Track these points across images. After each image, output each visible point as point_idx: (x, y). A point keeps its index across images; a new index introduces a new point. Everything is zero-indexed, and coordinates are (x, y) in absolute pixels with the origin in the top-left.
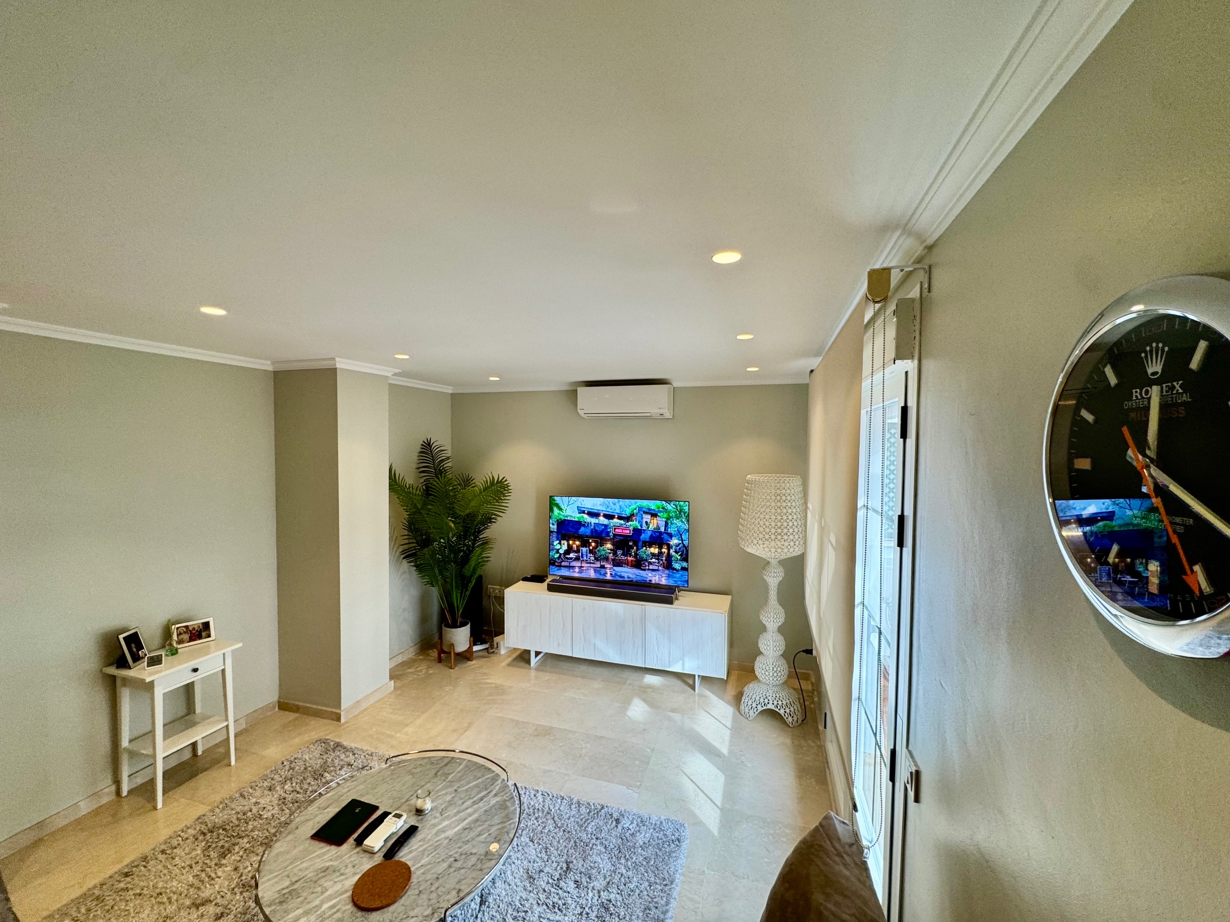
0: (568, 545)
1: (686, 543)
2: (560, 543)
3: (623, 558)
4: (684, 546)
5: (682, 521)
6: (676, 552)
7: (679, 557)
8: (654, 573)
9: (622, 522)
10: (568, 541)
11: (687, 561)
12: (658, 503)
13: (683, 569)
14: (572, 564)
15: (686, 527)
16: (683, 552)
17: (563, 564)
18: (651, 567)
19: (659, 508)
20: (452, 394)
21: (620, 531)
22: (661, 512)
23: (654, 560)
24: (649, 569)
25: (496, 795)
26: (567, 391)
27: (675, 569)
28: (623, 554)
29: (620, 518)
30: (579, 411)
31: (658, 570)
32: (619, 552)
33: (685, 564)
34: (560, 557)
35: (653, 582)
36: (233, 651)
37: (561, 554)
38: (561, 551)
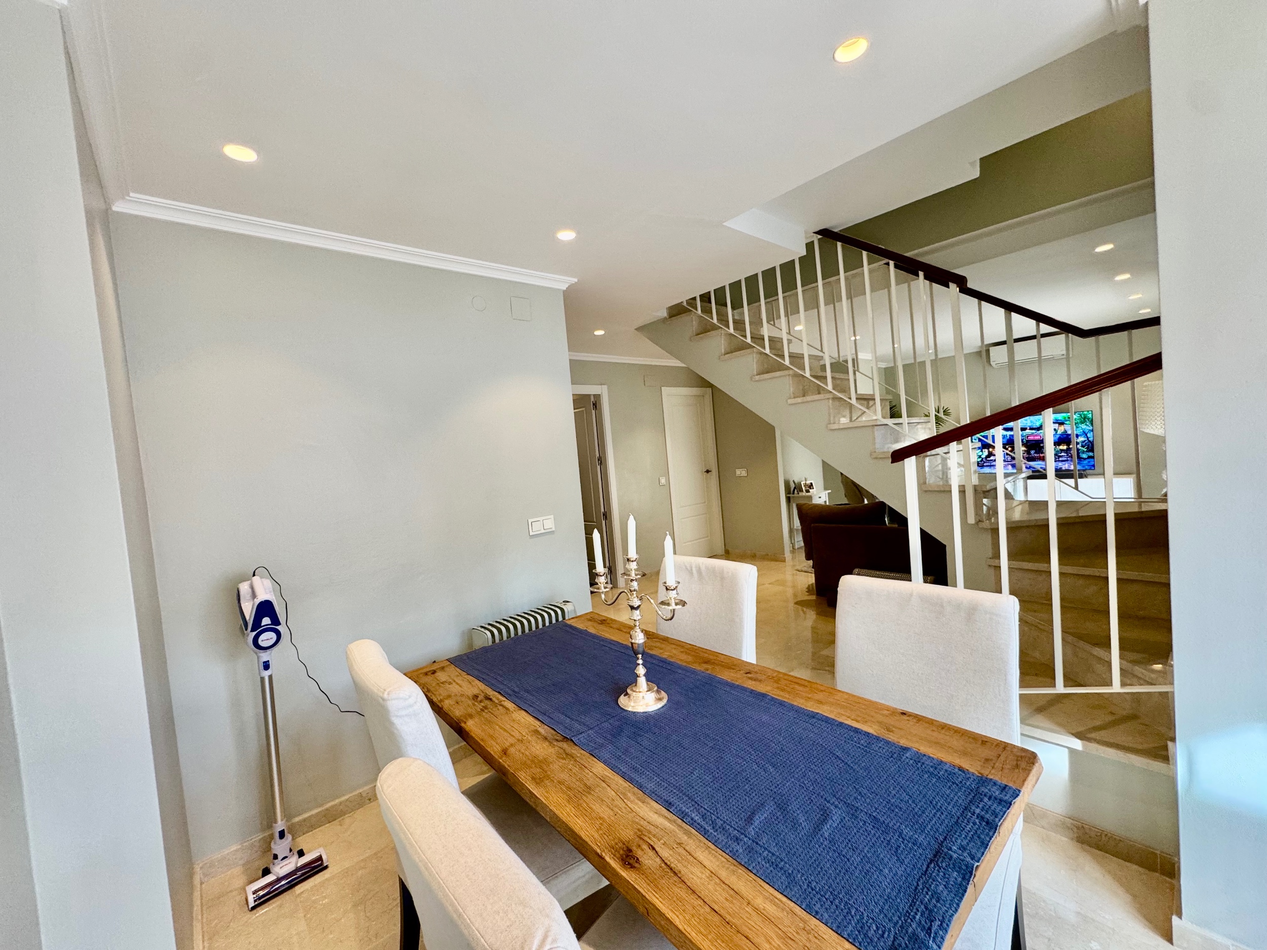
0: (989, 451)
1: (1091, 439)
2: (982, 451)
3: (1036, 455)
4: (1089, 441)
5: (1086, 425)
6: (1083, 446)
7: (1085, 450)
8: (1064, 463)
9: (1033, 431)
10: (988, 449)
11: (1093, 452)
12: (1064, 415)
13: (1089, 457)
14: (992, 464)
15: (1091, 428)
16: (1088, 446)
17: (985, 464)
18: (1061, 459)
19: (1065, 418)
20: (885, 368)
21: (1032, 437)
22: (1067, 421)
23: (1063, 454)
24: (1059, 461)
26: (973, 353)
27: (1083, 458)
28: (1035, 453)
29: (1031, 429)
30: (992, 363)
31: (1067, 460)
32: (1032, 452)
33: (1091, 454)
34: (982, 460)
35: (1064, 469)
37: (983, 458)
38: (983, 456)
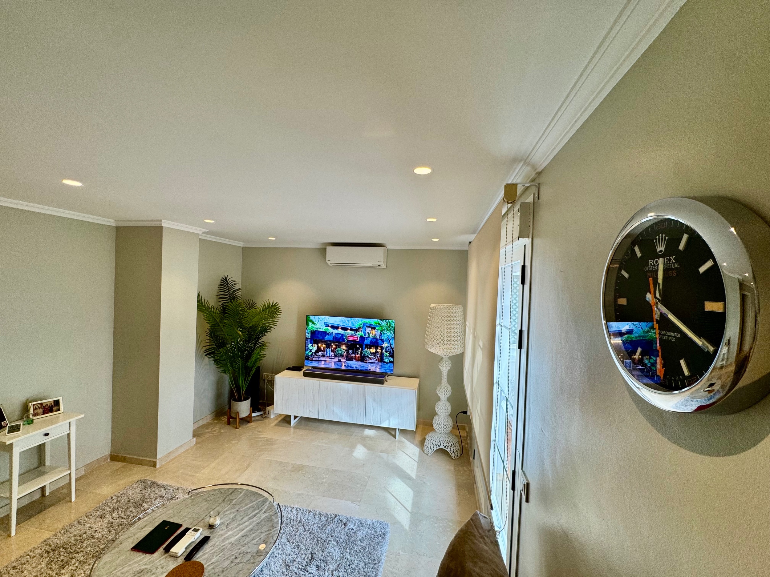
0: (318, 347)
1: (392, 346)
2: (312, 346)
3: (353, 355)
4: (391, 347)
5: (390, 332)
6: (386, 352)
7: (388, 355)
8: (372, 365)
9: (353, 332)
10: (318, 344)
11: (393, 358)
12: (376, 321)
13: (391, 362)
14: (320, 359)
15: (393, 336)
16: (390, 351)
17: (314, 359)
18: (370, 361)
19: (376, 324)
20: (243, 247)
21: (352, 338)
22: (377, 326)
23: (372, 357)
25: (265, 512)
26: (319, 248)
27: (386, 362)
28: (353, 353)
29: (351, 330)
30: (327, 262)
31: (375, 363)
32: (351, 352)
33: (391, 359)
34: (312, 355)
35: (372, 370)
36: (77, 420)
37: (313, 353)
38: (313, 351)
